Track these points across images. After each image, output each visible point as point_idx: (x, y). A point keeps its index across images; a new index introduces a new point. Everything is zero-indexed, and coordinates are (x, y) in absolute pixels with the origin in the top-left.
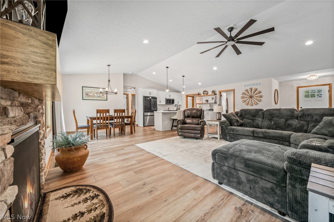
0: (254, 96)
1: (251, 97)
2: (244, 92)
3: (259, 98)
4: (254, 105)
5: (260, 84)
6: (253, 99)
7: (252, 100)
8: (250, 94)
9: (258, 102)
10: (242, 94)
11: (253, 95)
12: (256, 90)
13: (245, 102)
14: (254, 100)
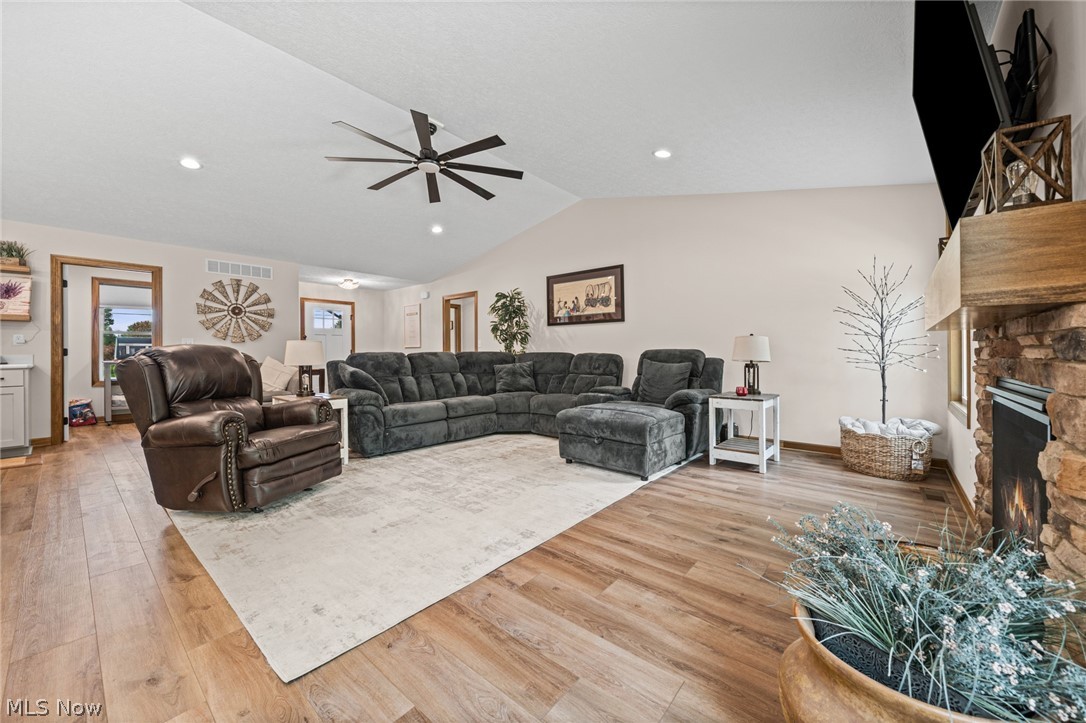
0: (247, 309)
1: (237, 311)
2: (210, 289)
3: (265, 319)
4: (247, 339)
5: (267, 273)
6: (245, 318)
7: (240, 320)
8: (234, 302)
9: (262, 332)
10: (202, 296)
11: (245, 305)
12: (254, 289)
13: (214, 324)
14: (244, 322)
